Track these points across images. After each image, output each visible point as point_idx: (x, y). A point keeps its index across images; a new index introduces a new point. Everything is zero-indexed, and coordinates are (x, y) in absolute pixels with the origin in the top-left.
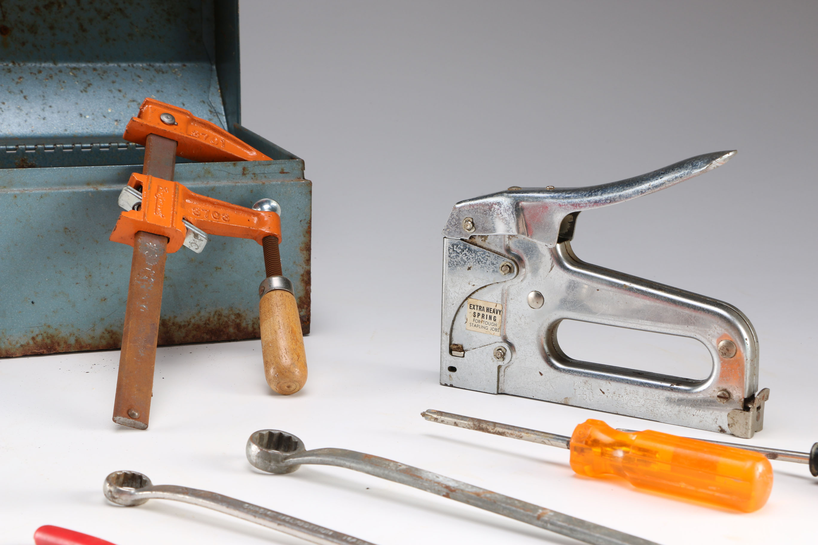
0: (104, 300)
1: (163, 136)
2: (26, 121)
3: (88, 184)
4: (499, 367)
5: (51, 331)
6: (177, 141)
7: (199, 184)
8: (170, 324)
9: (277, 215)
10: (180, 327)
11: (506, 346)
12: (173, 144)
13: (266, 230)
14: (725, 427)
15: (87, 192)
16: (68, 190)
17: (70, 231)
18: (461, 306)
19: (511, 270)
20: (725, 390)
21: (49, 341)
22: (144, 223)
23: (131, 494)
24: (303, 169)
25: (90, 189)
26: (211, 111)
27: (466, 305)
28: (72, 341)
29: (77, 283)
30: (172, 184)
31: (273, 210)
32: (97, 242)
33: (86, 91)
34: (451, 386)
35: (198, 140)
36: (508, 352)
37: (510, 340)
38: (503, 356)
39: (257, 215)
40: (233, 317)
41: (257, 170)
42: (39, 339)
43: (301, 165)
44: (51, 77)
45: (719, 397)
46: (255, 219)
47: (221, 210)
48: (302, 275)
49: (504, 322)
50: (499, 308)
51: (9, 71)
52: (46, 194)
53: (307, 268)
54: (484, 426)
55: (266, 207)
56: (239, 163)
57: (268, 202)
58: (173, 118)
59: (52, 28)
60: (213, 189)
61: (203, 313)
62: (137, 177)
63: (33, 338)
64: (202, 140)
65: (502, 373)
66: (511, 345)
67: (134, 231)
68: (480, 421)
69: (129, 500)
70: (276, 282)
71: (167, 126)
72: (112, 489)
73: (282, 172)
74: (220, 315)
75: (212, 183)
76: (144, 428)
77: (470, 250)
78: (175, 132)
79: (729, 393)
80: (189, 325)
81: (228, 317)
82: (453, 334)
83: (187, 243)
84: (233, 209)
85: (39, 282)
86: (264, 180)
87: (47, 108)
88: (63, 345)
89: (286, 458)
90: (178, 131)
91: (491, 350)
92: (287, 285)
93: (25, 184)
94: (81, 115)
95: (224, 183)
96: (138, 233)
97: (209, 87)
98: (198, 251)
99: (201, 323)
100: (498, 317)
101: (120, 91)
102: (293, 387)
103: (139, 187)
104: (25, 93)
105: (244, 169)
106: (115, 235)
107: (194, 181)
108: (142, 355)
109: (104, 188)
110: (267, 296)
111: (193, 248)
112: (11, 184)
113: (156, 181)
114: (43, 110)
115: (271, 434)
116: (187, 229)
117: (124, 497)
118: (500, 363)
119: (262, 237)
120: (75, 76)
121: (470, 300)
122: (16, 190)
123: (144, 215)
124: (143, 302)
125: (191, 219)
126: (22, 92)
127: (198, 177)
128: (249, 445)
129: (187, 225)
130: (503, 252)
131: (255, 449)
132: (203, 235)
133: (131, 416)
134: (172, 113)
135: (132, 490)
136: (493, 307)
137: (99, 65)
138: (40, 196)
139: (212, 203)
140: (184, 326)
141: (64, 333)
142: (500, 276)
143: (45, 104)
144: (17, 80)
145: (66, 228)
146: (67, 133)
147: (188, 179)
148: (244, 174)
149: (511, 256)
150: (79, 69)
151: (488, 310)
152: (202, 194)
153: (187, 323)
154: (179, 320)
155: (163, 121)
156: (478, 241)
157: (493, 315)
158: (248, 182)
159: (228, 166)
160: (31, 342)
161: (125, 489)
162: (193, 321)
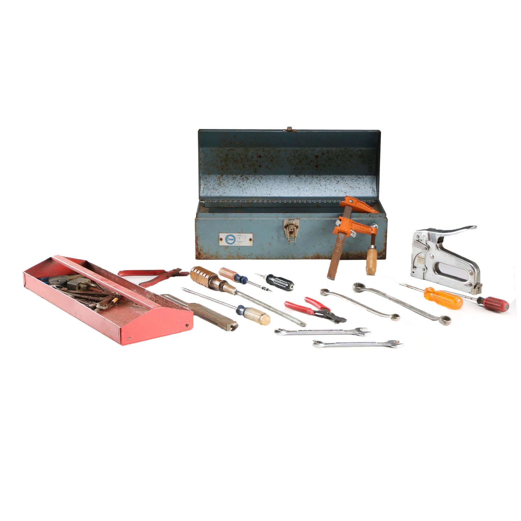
1: (349, 206)
2: (320, 192)
3: (330, 218)
4: (424, 273)
5: (318, 254)
6: (353, 207)
7: (357, 219)
9: (377, 228)
10: (351, 255)
11: (425, 268)
12: (352, 208)
13: (373, 232)
14: (470, 292)
15: (329, 220)
16: (324, 219)
18: (416, 257)
19: (427, 249)
20: (471, 283)
21: (318, 256)
22: (340, 230)
23: (325, 293)
24: (386, 215)
25: (330, 219)
26: (373, 190)
27: (417, 256)
28: (323, 256)
30: (349, 219)
31: (376, 227)
32: (329, 233)
33: (338, 184)
34: (413, 276)
35: (358, 207)
36: (426, 269)
37: (426, 266)
38: (424, 270)
39: (371, 228)
40: (365, 253)
41: (373, 216)
42: (315, 255)
43: (385, 215)
44: (328, 179)
45: (469, 285)
46: (370, 229)
47: (361, 227)
48: (384, 244)
49: (425, 261)
50: (424, 258)
51: (317, 177)
53: (386, 242)
54: (409, 286)
55: (374, 226)
56: (368, 214)
57: (375, 225)
58: (352, 201)
59: (329, 165)
60: (361, 220)
61: (357, 252)
62: (340, 217)
63: (314, 255)
64: (359, 207)
65: (424, 274)
66: (427, 268)
67: (338, 232)
68: (408, 285)
69: (325, 294)
70: (373, 246)
71: (351, 203)
72: (321, 292)
73: (380, 216)
74: (362, 253)
75: (361, 219)
76: (334, 280)
77: (418, 243)
78: (352, 205)
79: (471, 284)
81: (364, 253)
82: (414, 263)
83: (351, 235)
84: (365, 226)
85: (316, 241)
86: (375, 218)
87: (326, 189)
88: (321, 257)
89: (360, 289)
90: (353, 205)
91: (422, 268)
92: (375, 248)
93: (314, 217)
94: (335, 191)
95: (364, 219)
96: (339, 232)
97: (373, 183)
98: (354, 237)
99: (357, 255)
100: (424, 260)
101: (347, 184)
102: (372, 273)
103: (340, 220)
104: (321, 184)
105: (370, 215)
106: (334, 232)
108: (335, 263)
109: (333, 219)
110: (369, 250)
111: (353, 236)
112: (311, 217)
113: (345, 218)
114: (325, 189)
115: (359, 284)
116: (352, 232)
117: (324, 294)
118: (424, 272)
119: (371, 234)
120: (335, 179)
121: (418, 255)
122: (312, 219)
123: (341, 228)
124: (338, 250)
125: (353, 229)
126: (320, 184)
127: (358, 217)
128: (353, 286)
129: (351, 230)
130: (425, 244)
131: (354, 287)
132: (355, 233)
133: (331, 277)
134: (352, 199)
135: (325, 292)
136: (423, 258)
137: (342, 176)
138: (318, 220)
139: (359, 225)
140: (352, 255)
141: (322, 254)
142: (424, 250)
143: (326, 187)
144: (319, 180)
146: (331, 196)
147: (354, 217)
148: (370, 216)
149: (427, 246)
150: (336, 177)
151: (422, 258)
152: (357, 222)
154: (351, 253)
155: (350, 202)
156: (420, 241)
157: (423, 260)
158: (371, 219)
159: (366, 214)
160: (314, 256)
161: (324, 292)
162: (354, 254)
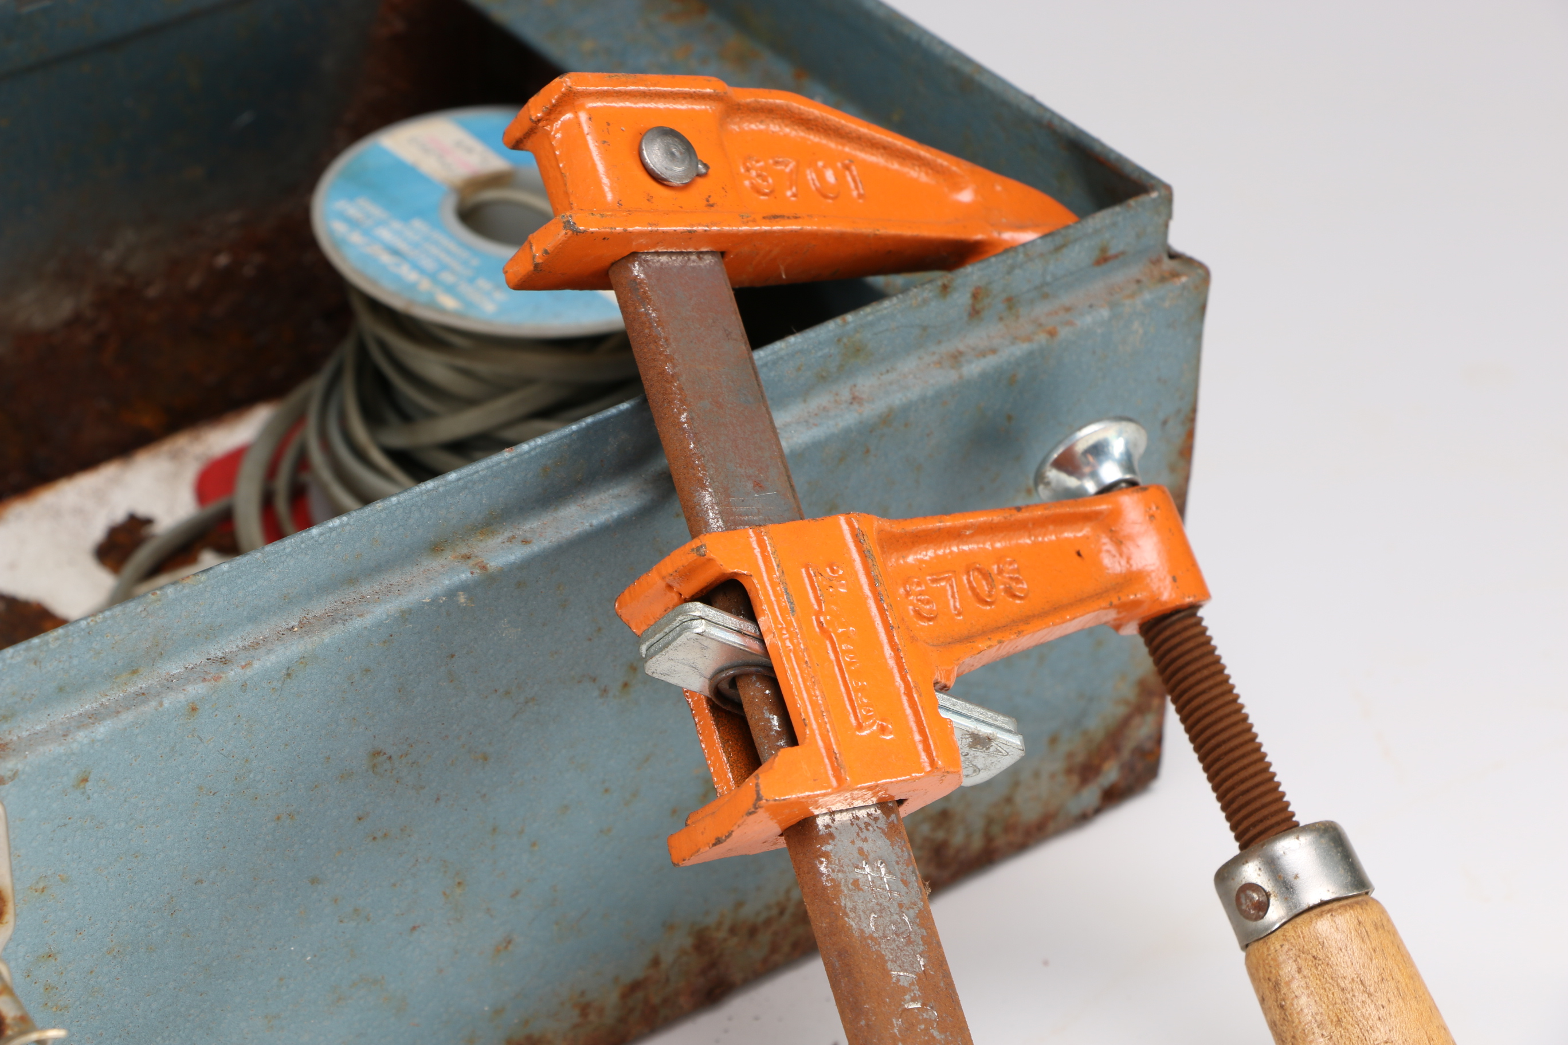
0: (506, 947)
8: (722, 934)
17: (390, 758)
29: (414, 928)
32: (485, 758)
52: (303, 660)
73: (1102, 259)
80: (782, 912)
85: (281, 979)
105: (978, 292)
107: (805, 401)
138: (284, 671)
145: (377, 753)
153: (775, 912)
